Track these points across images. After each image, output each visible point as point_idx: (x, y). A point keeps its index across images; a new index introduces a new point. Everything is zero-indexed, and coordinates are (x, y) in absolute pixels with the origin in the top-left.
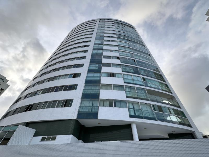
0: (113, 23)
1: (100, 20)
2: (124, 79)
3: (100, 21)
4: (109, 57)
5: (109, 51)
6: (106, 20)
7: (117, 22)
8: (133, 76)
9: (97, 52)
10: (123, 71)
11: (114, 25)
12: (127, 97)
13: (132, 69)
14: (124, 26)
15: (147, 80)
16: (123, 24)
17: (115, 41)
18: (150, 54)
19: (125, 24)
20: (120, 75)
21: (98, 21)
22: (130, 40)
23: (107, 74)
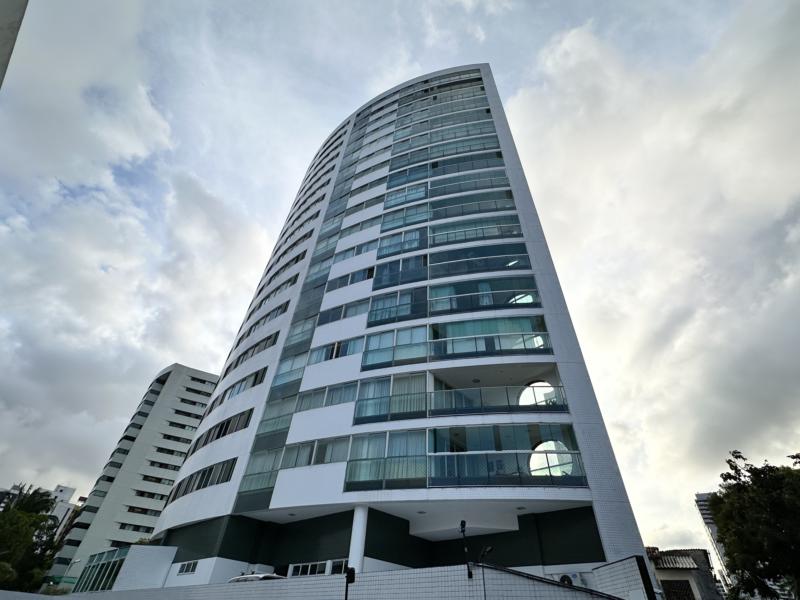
0: (396, 106)
1: (358, 115)
2: (366, 354)
3: (355, 125)
4: (343, 281)
5: (351, 252)
6: (374, 109)
7: (411, 91)
8: (399, 330)
9: (319, 272)
10: (370, 325)
11: (394, 117)
12: (358, 421)
13: (407, 300)
14: (435, 98)
15: (450, 329)
16: (432, 89)
17: (379, 199)
18: (513, 188)
19: (439, 87)
20: (360, 341)
21: (349, 128)
22: (435, 165)
23: (325, 350)
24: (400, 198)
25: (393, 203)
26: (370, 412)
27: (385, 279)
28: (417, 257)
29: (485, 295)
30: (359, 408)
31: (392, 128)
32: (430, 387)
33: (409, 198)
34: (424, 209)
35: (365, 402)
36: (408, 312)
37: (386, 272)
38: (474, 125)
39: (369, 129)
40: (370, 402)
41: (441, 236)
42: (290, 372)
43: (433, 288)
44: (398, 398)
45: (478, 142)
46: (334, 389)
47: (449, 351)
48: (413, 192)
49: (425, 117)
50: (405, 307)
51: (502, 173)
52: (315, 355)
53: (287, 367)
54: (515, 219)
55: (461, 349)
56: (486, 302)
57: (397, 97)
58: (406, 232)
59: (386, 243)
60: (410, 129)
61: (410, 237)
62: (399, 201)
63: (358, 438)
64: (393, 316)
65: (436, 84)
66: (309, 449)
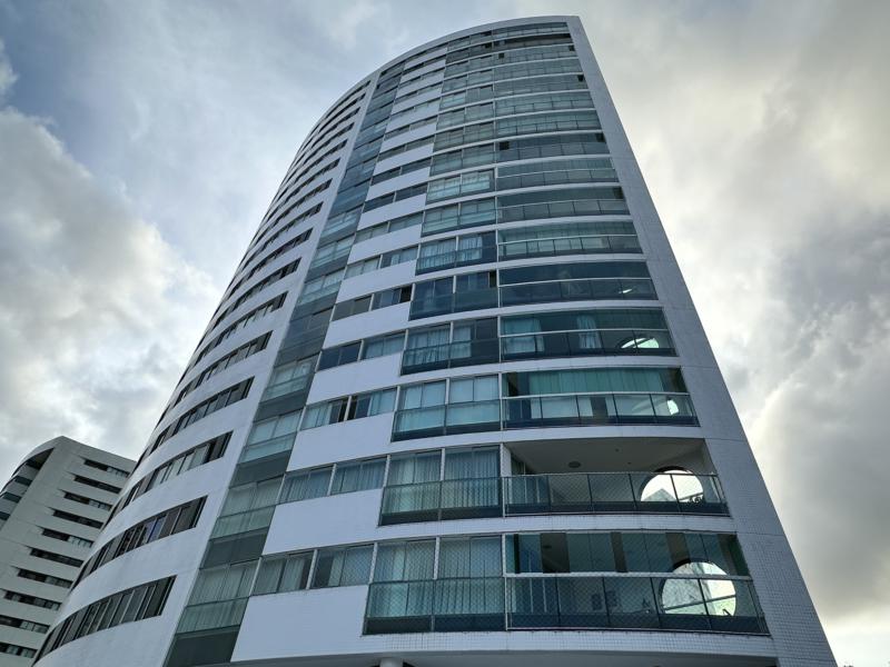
0: (442, 63)
1: (384, 73)
2: (399, 416)
3: (378, 86)
4: (360, 305)
5: (375, 262)
6: (408, 66)
7: (464, 45)
8: (453, 380)
9: (320, 290)
10: (405, 371)
11: (440, 77)
12: (387, 519)
13: (466, 335)
14: (502, 56)
15: (534, 381)
16: (497, 43)
17: (418, 189)
18: (622, 183)
19: (507, 42)
20: (387, 395)
21: (370, 91)
22: (504, 146)
23: (330, 407)
24: (452, 188)
25: (439, 195)
26: (406, 506)
27: (429, 305)
28: (480, 274)
29: (589, 334)
30: (388, 500)
31: (437, 92)
32: (506, 470)
33: (464, 190)
34: (490, 206)
35: (398, 490)
36: (468, 354)
37: (431, 294)
38: (561, 95)
39: (401, 93)
40: (405, 490)
41: (515, 245)
42: (272, 441)
43: (506, 319)
44: (452, 485)
45: (568, 118)
46: (346, 468)
47: (535, 415)
48: (472, 181)
49: (487, 79)
50: (462, 346)
51: (607, 163)
52: (314, 415)
53: (264, 432)
54: (629, 227)
55: (552, 412)
56: (590, 344)
57: (444, 51)
58: (462, 237)
59: (429, 252)
60: (463, 95)
61: (467, 244)
62: (449, 193)
63: (387, 547)
64: (442, 358)
65: (501, 37)
66: (302, 563)
